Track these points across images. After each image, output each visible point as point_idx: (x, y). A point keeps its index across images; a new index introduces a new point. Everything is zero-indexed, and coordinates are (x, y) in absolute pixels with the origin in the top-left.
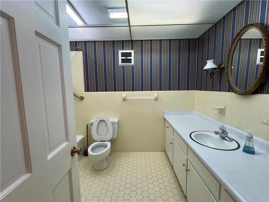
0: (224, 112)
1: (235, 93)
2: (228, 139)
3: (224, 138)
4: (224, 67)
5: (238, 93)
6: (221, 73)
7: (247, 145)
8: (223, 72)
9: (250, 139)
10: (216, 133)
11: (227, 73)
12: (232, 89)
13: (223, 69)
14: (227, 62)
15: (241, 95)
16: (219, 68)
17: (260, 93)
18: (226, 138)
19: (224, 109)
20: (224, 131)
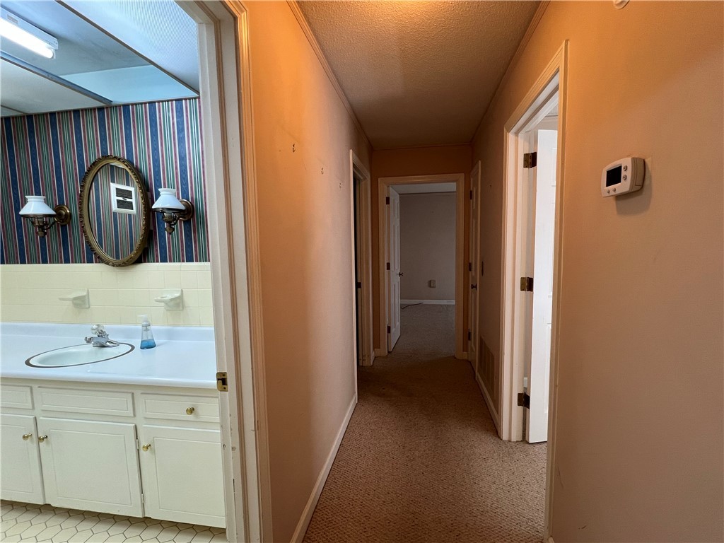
0: (87, 302)
1: (107, 264)
2: (112, 345)
3: (103, 346)
4: (71, 214)
5: (111, 263)
6: (64, 227)
7: (145, 339)
8: (69, 223)
9: (146, 327)
10: (89, 341)
11: (83, 227)
12: (99, 257)
13: (69, 218)
14: (80, 208)
15: (117, 266)
16: (58, 215)
17: (145, 262)
18: (108, 343)
19: (87, 297)
20: (101, 334)
